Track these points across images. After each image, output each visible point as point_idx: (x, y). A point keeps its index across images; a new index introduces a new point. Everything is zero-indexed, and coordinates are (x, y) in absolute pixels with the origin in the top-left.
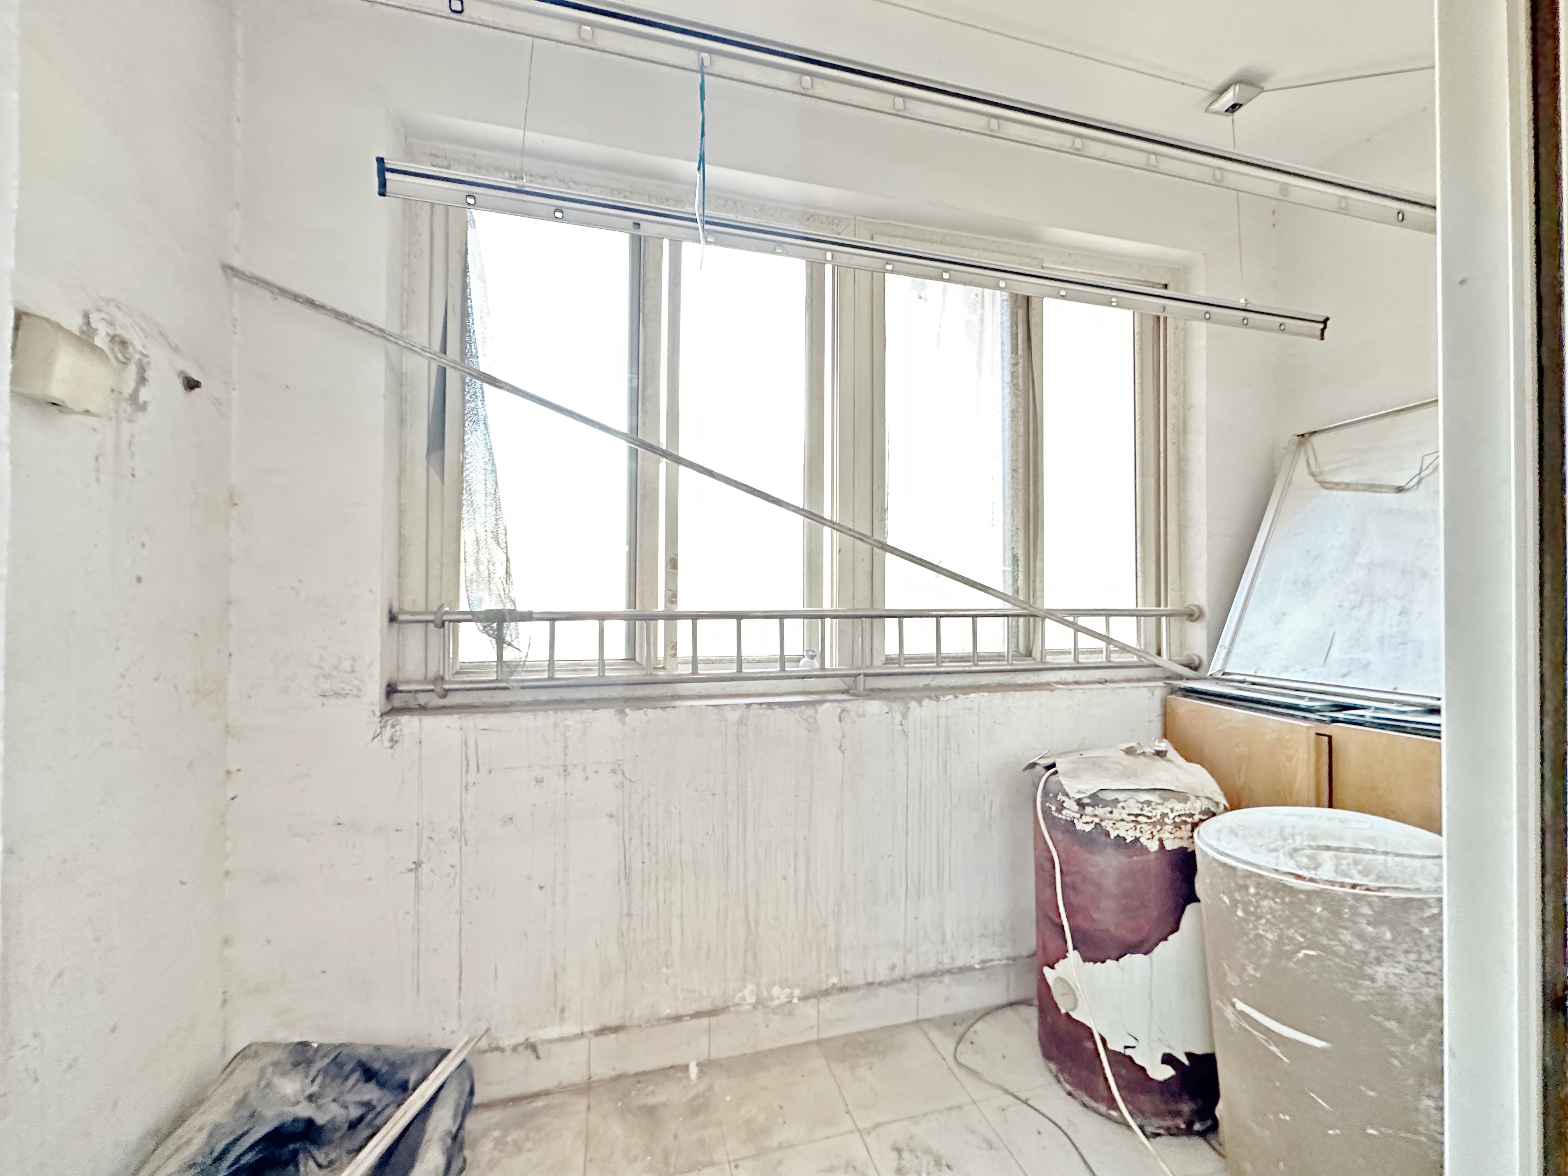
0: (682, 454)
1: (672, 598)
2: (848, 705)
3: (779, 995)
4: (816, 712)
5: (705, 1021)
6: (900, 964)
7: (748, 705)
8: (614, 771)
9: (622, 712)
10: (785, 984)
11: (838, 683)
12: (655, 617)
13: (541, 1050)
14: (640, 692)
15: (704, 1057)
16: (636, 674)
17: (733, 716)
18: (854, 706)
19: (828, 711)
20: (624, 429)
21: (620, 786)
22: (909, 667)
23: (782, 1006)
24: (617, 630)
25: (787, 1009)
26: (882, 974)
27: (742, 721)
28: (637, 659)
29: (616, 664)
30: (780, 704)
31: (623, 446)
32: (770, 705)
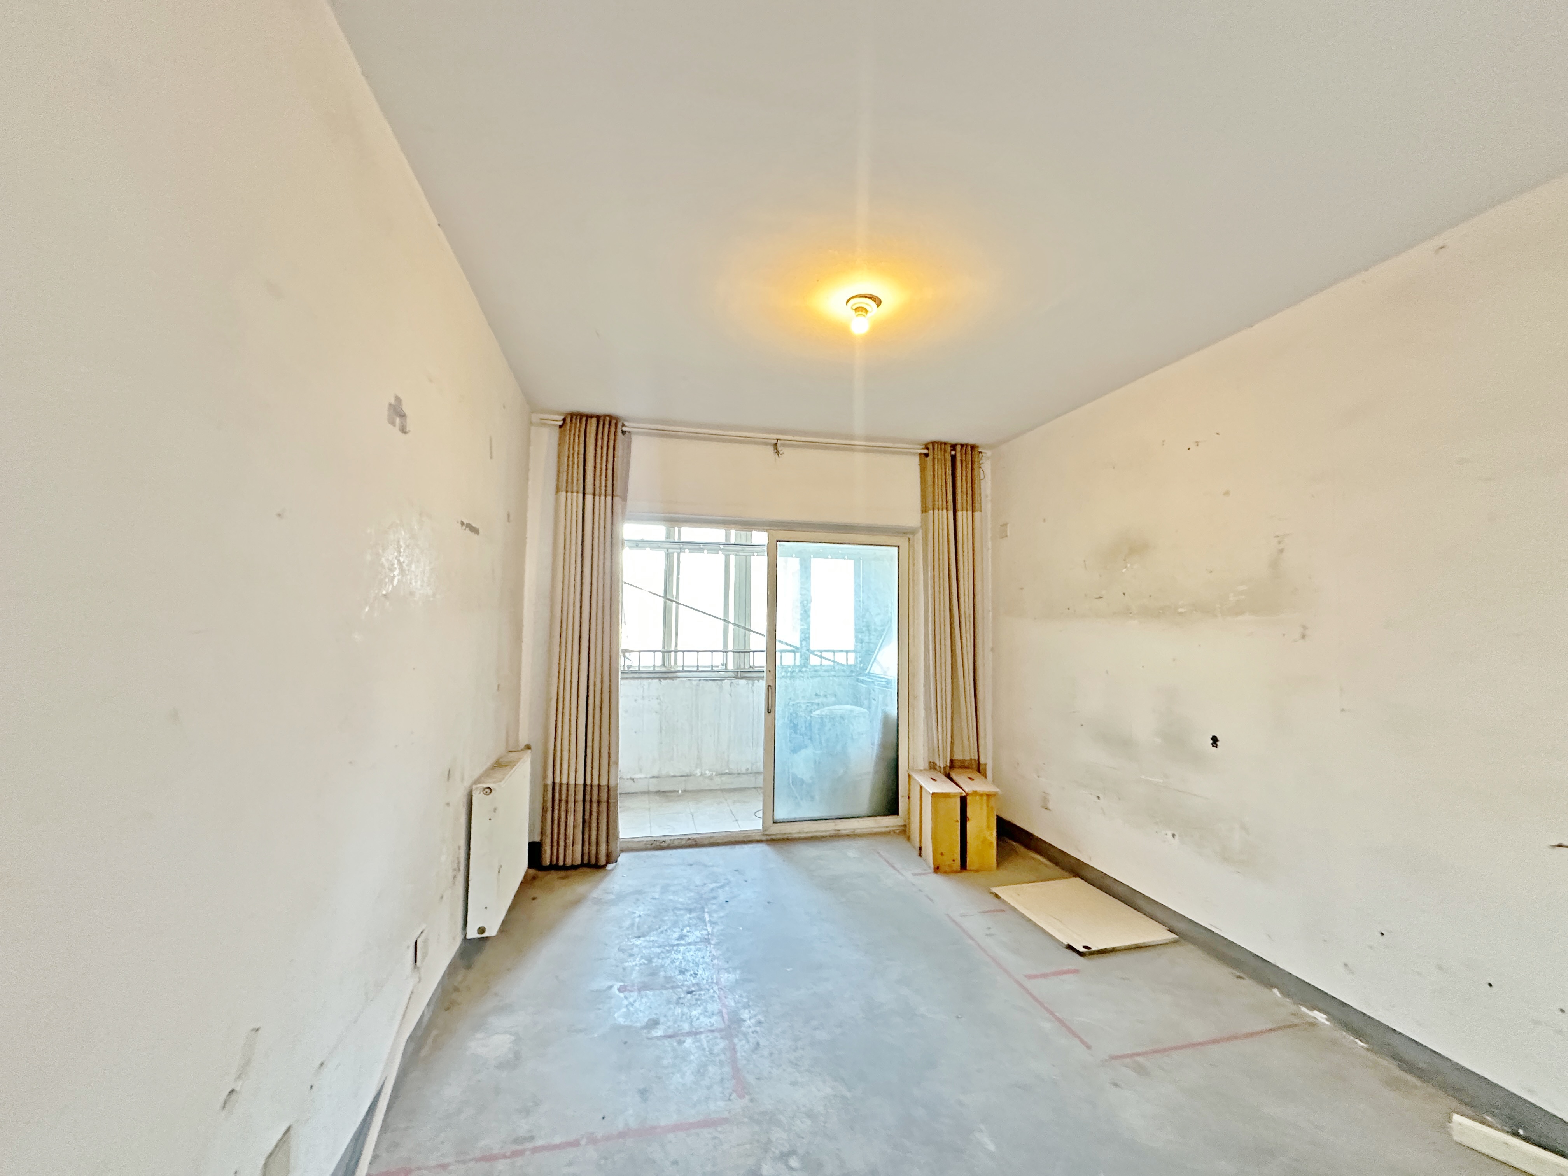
0: (680, 602)
1: (676, 646)
2: (733, 681)
3: (708, 773)
4: (722, 683)
5: (684, 778)
6: (750, 769)
7: (700, 680)
8: (657, 699)
9: (660, 681)
10: (710, 770)
11: (732, 674)
12: (670, 652)
13: (635, 780)
14: (666, 675)
15: (684, 789)
16: (664, 669)
17: (695, 683)
18: (735, 681)
19: (726, 682)
20: (663, 595)
21: (659, 704)
22: (757, 669)
23: (709, 777)
24: (659, 655)
25: (711, 778)
26: (744, 771)
27: (698, 685)
28: (665, 665)
29: (659, 667)
30: (710, 680)
31: (662, 600)
32: (707, 680)
